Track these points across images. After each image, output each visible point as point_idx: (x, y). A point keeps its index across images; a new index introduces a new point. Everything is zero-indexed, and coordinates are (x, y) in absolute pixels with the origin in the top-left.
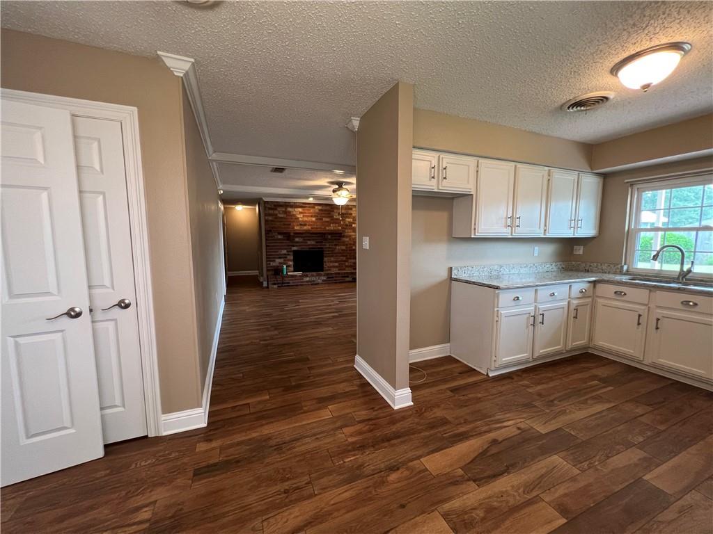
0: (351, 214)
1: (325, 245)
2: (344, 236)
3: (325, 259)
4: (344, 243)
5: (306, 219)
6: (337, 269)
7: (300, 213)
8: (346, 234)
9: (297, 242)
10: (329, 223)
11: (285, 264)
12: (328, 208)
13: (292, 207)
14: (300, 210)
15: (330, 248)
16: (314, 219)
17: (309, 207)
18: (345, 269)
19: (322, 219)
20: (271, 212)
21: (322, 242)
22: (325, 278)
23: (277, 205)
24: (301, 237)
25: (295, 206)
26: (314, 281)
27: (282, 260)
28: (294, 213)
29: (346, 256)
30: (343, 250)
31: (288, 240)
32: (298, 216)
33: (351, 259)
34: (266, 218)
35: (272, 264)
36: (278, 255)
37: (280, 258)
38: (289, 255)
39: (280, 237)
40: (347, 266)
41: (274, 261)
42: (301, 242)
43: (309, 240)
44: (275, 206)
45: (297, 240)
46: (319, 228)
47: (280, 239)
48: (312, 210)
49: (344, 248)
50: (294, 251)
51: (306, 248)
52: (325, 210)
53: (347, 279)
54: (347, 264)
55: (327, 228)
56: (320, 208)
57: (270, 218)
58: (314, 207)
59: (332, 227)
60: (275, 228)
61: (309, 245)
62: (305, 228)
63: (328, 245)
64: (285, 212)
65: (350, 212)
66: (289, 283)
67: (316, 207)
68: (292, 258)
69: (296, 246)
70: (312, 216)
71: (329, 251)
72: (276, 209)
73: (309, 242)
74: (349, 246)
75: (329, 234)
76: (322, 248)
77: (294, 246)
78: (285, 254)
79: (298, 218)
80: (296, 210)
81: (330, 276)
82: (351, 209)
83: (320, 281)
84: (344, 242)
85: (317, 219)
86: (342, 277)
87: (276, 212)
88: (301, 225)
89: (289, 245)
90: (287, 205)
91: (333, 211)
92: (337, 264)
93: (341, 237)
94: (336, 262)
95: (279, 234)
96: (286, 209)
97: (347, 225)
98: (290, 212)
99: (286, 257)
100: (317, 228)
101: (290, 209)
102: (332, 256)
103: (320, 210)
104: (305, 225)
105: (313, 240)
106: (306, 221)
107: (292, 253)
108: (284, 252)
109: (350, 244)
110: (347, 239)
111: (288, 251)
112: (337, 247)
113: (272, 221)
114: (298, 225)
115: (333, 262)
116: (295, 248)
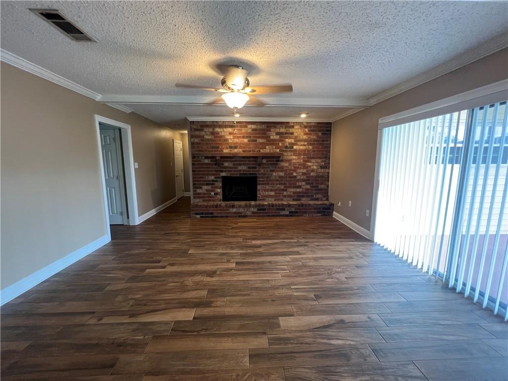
0: (292, 133)
1: (259, 171)
2: (282, 161)
3: (259, 187)
4: (282, 169)
5: (236, 140)
6: (273, 199)
7: (230, 134)
8: (285, 158)
9: (227, 167)
10: (263, 146)
11: (212, 191)
12: (263, 126)
13: (220, 126)
14: (230, 130)
15: (265, 174)
16: (246, 140)
17: (241, 127)
18: (282, 200)
19: (256, 141)
20: (197, 133)
21: (255, 168)
22: (255, 210)
23: (203, 125)
24: (231, 161)
25: (224, 125)
26: (241, 213)
27: (209, 187)
28: (223, 134)
29: (285, 184)
30: (280, 177)
31: (215, 164)
32: (228, 137)
33: (290, 187)
34: (192, 140)
35: (198, 191)
36: (204, 181)
37: (207, 184)
38: (217, 181)
39: (207, 161)
40: (285, 196)
41: (201, 188)
42: (231, 168)
43: (240, 165)
44: (201, 126)
45: (226, 164)
46: (252, 150)
47: (207, 164)
48: (244, 130)
49: (282, 174)
50: (223, 177)
51: (236, 174)
52: (260, 130)
53: (283, 213)
54: (285, 193)
55: (262, 151)
56: (253, 127)
57: (196, 140)
58: (246, 127)
59: (268, 150)
60: (202, 151)
61: (240, 170)
62: (236, 151)
63: (262, 171)
64: (213, 133)
65: (291, 130)
66: (212, 213)
67: (249, 126)
68: (220, 185)
69: (225, 171)
70: (243, 137)
71: (262, 178)
72: (202, 130)
73: (240, 168)
74: (288, 172)
75: (263, 158)
76: (256, 174)
77: (222, 171)
78: (213, 181)
79: (227, 140)
80: (225, 130)
81: (261, 208)
82: (293, 127)
83: (249, 213)
84: (282, 167)
85: (249, 141)
86: (277, 209)
87: (203, 133)
88: (231, 147)
89: (216, 171)
90: (215, 125)
91: (270, 131)
92: (273, 193)
93: (278, 161)
94: (272, 190)
95: (206, 158)
96: (214, 129)
97: (286, 147)
98: (218, 133)
99: (213, 184)
100: (250, 151)
101: (218, 130)
102: (268, 184)
103: (253, 130)
104: (236, 147)
105: (244, 164)
106: (236, 143)
107: (220, 180)
108: (212, 178)
109: (290, 170)
110: (287, 164)
111: (216, 178)
112: (274, 173)
113: (197, 143)
114: (227, 148)
115: (267, 190)
116: (224, 174)
